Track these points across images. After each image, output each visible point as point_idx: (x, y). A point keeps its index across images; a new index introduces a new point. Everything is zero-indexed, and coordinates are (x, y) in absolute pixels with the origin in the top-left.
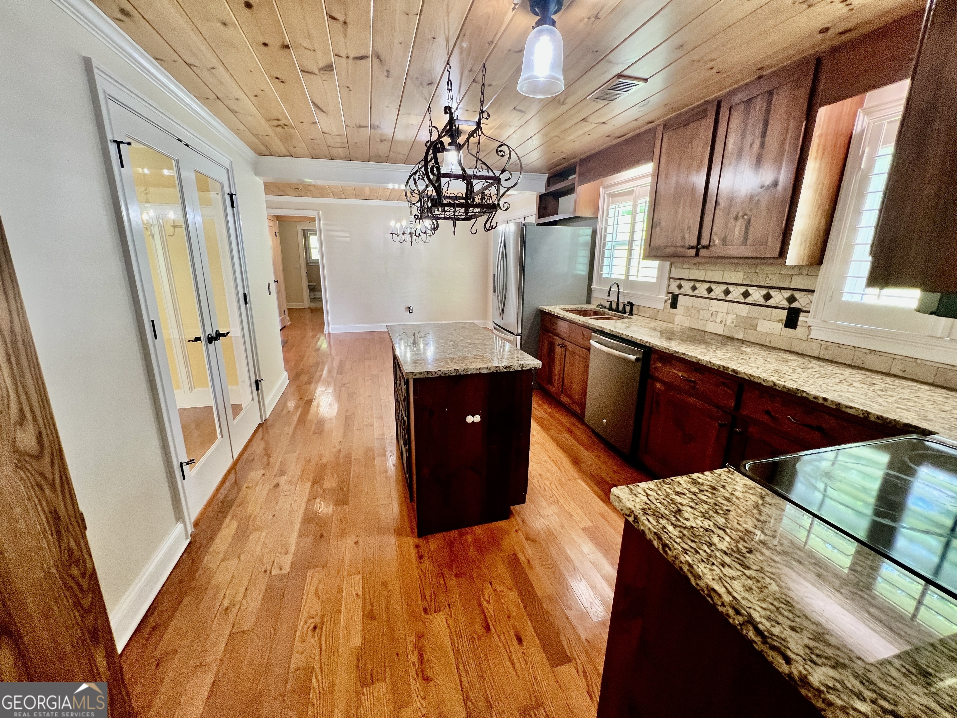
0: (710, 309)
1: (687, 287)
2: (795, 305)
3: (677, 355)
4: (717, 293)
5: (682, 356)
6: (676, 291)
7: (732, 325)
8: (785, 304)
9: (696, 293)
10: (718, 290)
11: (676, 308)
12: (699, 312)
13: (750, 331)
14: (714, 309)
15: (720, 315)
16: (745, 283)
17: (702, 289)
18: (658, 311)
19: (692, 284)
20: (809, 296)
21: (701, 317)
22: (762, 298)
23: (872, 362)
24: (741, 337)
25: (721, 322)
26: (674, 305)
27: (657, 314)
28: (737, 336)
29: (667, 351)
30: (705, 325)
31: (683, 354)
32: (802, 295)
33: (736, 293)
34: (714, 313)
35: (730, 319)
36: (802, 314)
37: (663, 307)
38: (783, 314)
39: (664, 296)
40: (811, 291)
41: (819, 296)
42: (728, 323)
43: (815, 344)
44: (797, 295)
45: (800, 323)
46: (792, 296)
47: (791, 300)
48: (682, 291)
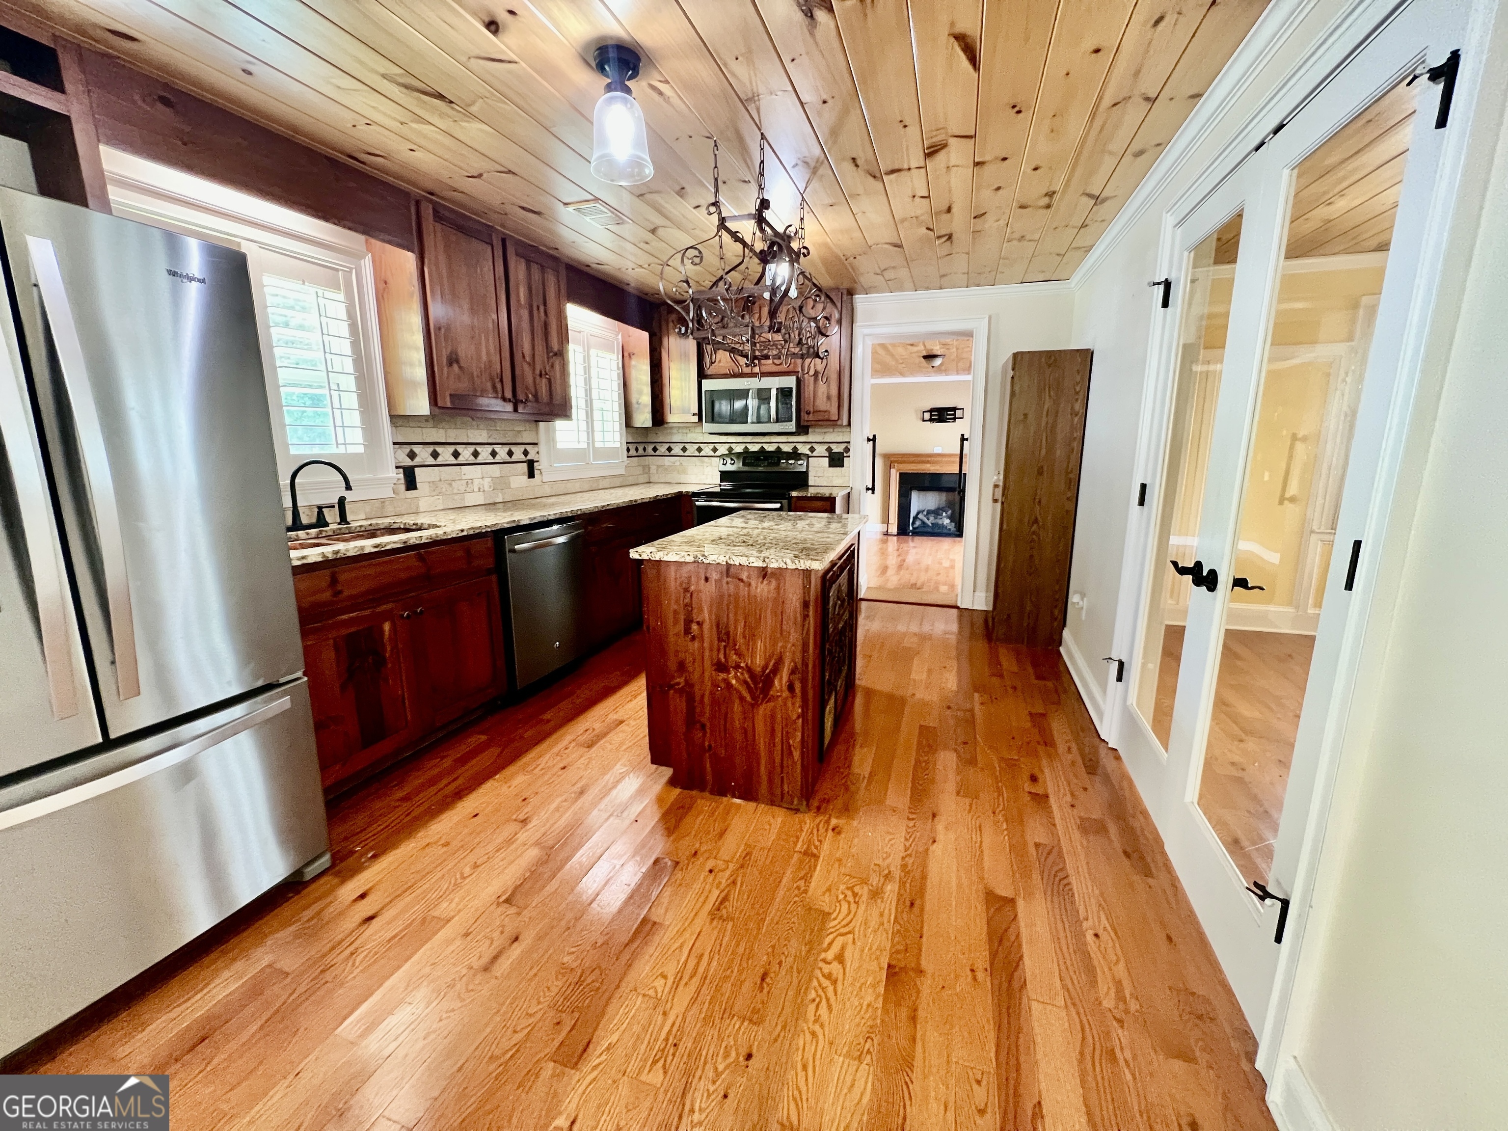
0: (463, 477)
1: (423, 455)
2: (529, 457)
4: (467, 457)
6: (408, 462)
8: (523, 458)
9: (440, 460)
10: (466, 454)
11: (415, 488)
12: (450, 485)
14: (468, 477)
15: (476, 482)
16: (490, 441)
17: (446, 454)
18: (383, 501)
19: (430, 449)
20: (534, 448)
21: (455, 491)
22: (507, 455)
23: (571, 487)
25: (479, 489)
26: (411, 483)
27: (383, 507)
30: (463, 499)
32: (531, 448)
33: (485, 453)
34: (470, 481)
35: (487, 483)
36: (535, 464)
37: (394, 493)
38: (525, 466)
39: (391, 475)
40: (536, 444)
41: (542, 447)
42: (486, 488)
43: (546, 486)
44: (529, 448)
45: (536, 472)
46: (525, 450)
47: (526, 453)
48: (418, 461)
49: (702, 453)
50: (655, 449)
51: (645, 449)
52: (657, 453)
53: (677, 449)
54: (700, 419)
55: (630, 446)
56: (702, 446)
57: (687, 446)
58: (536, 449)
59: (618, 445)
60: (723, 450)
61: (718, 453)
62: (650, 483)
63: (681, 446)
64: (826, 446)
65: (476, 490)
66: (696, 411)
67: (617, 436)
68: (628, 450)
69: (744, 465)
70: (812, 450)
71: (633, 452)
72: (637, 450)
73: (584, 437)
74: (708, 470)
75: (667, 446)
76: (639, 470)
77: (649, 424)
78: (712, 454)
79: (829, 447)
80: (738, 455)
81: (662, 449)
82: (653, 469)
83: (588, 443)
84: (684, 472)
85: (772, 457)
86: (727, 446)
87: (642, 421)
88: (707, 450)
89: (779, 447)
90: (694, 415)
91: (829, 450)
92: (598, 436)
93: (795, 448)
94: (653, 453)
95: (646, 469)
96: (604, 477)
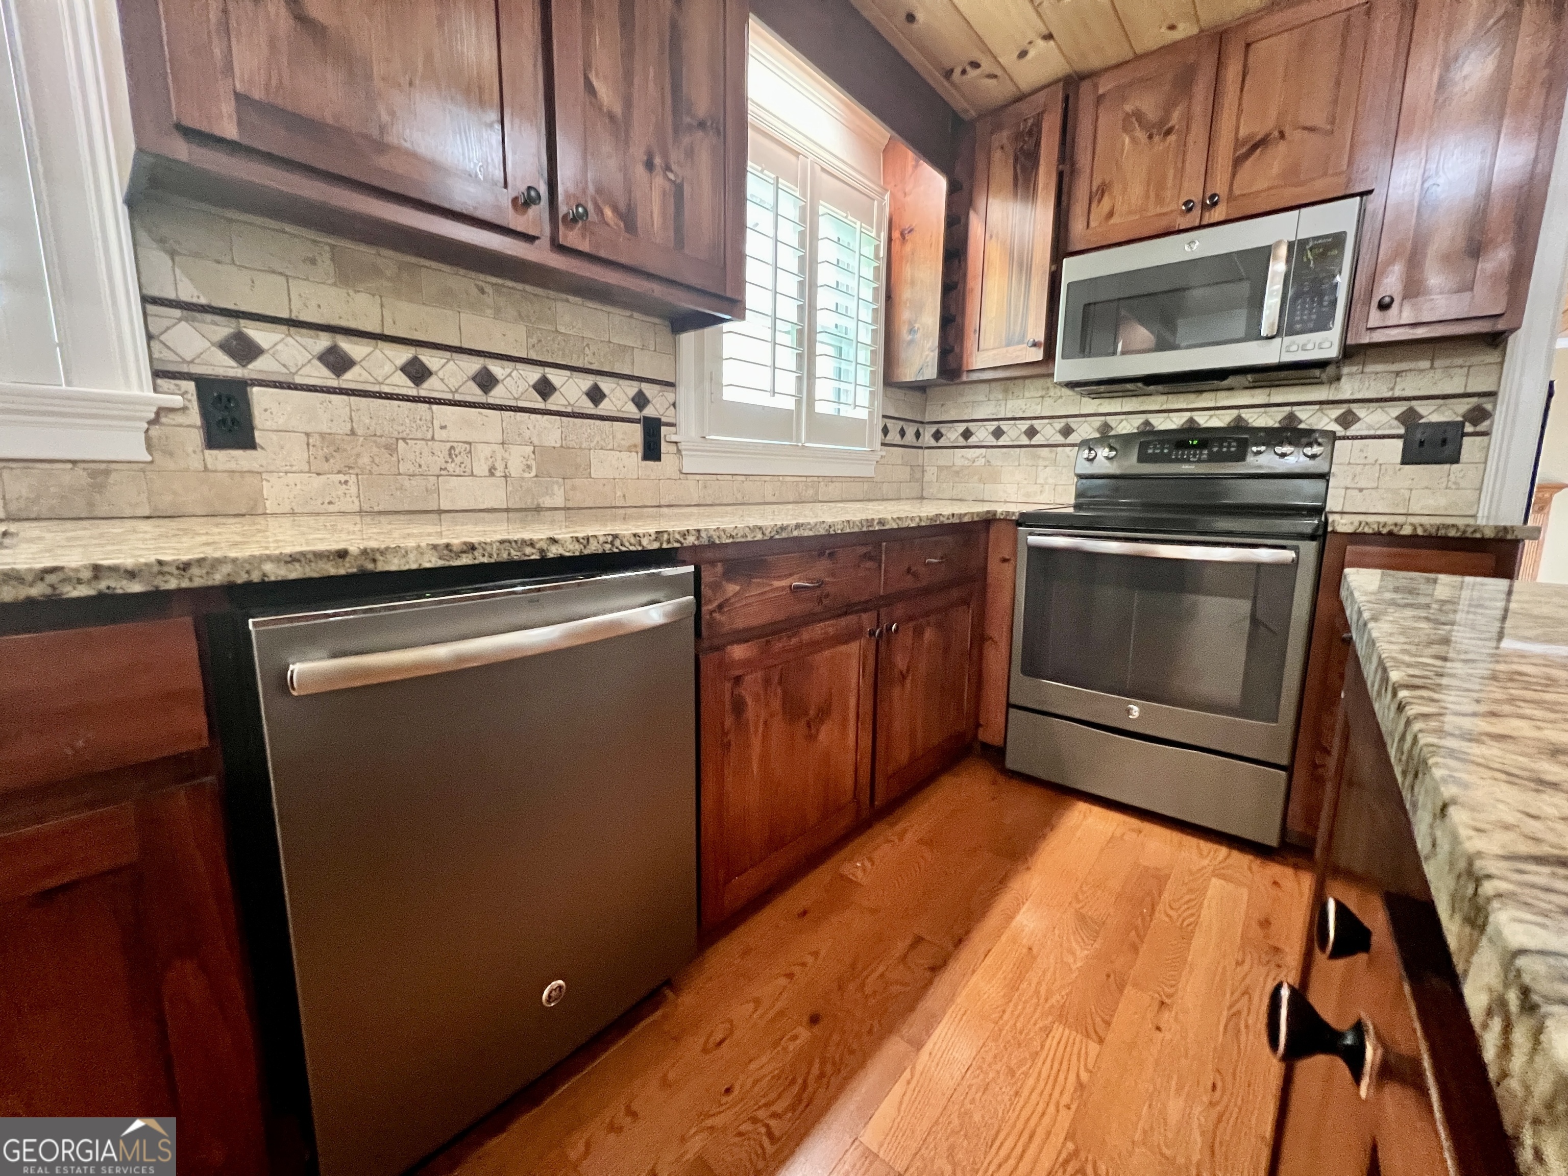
0: (440, 434)
1: (288, 354)
2: (649, 412)
3: (784, 535)
4: (454, 383)
5: (795, 533)
6: (221, 367)
7: (526, 475)
8: (631, 410)
9: (354, 378)
11: (248, 445)
12: (391, 449)
13: (577, 482)
14: (455, 434)
15: (483, 452)
16: (533, 356)
17: (377, 366)
18: (98, 470)
19: (318, 342)
20: (665, 394)
21: (407, 466)
22: (585, 397)
24: (559, 501)
25: (492, 472)
26: (228, 426)
28: (547, 502)
29: (759, 537)
30: (431, 488)
31: (798, 526)
32: (656, 392)
33: (515, 383)
34: (460, 447)
35: (517, 460)
36: (664, 429)
37: (149, 447)
38: (636, 433)
39: (135, 392)
40: (672, 385)
41: (686, 394)
42: (515, 469)
43: (691, 482)
44: (649, 390)
45: (664, 447)
46: (640, 394)
47: (640, 401)
48: (259, 367)
49: (1037, 440)
50: (937, 436)
51: (918, 435)
52: (942, 442)
53: (982, 434)
54: (1049, 355)
55: (890, 424)
56: (1037, 424)
57: (1004, 425)
58: (670, 397)
59: (863, 414)
60: (1086, 430)
61: (1074, 438)
62: (922, 498)
63: (992, 426)
64: (1398, 409)
65: (481, 468)
66: (1041, 337)
67: (863, 397)
68: (885, 431)
69: (1141, 459)
70: (1347, 420)
71: (894, 437)
72: (902, 433)
73: (787, 382)
74: (1046, 474)
75: (961, 427)
76: (903, 473)
77: (931, 372)
78: (1060, 439)
79: (1411, 411)
80: (1127, 439)
81: (953, 435)
82: (931, 473)
83: (798, 403)
84: (995, 478)
85: (1221, 441)
86: (1097, 422)
87: (916, 368)
88: (1049, 432)
89: (1239, 418)
90: (1035, 344)
91: (1409, 419)
92: (823, 389)
93: (1291, 417)
94: (933, 443)
95: (917, 472)
96: (831, 479)
